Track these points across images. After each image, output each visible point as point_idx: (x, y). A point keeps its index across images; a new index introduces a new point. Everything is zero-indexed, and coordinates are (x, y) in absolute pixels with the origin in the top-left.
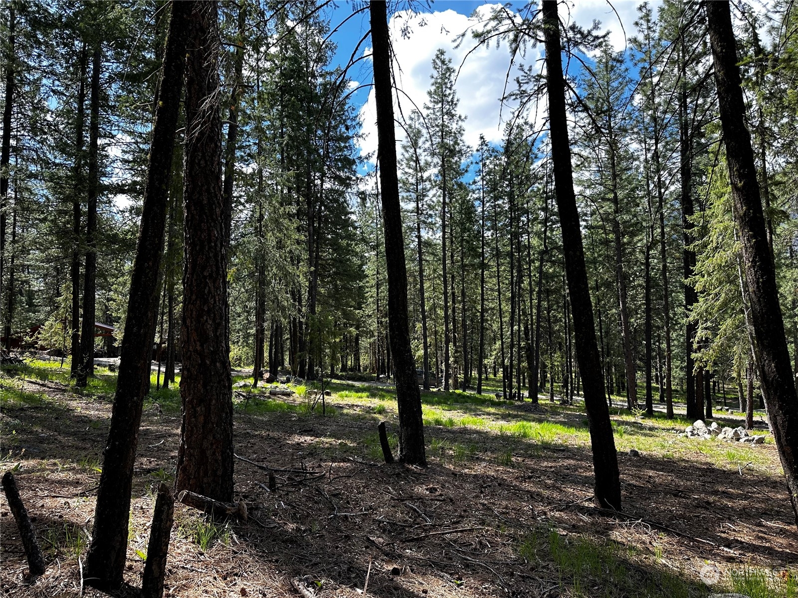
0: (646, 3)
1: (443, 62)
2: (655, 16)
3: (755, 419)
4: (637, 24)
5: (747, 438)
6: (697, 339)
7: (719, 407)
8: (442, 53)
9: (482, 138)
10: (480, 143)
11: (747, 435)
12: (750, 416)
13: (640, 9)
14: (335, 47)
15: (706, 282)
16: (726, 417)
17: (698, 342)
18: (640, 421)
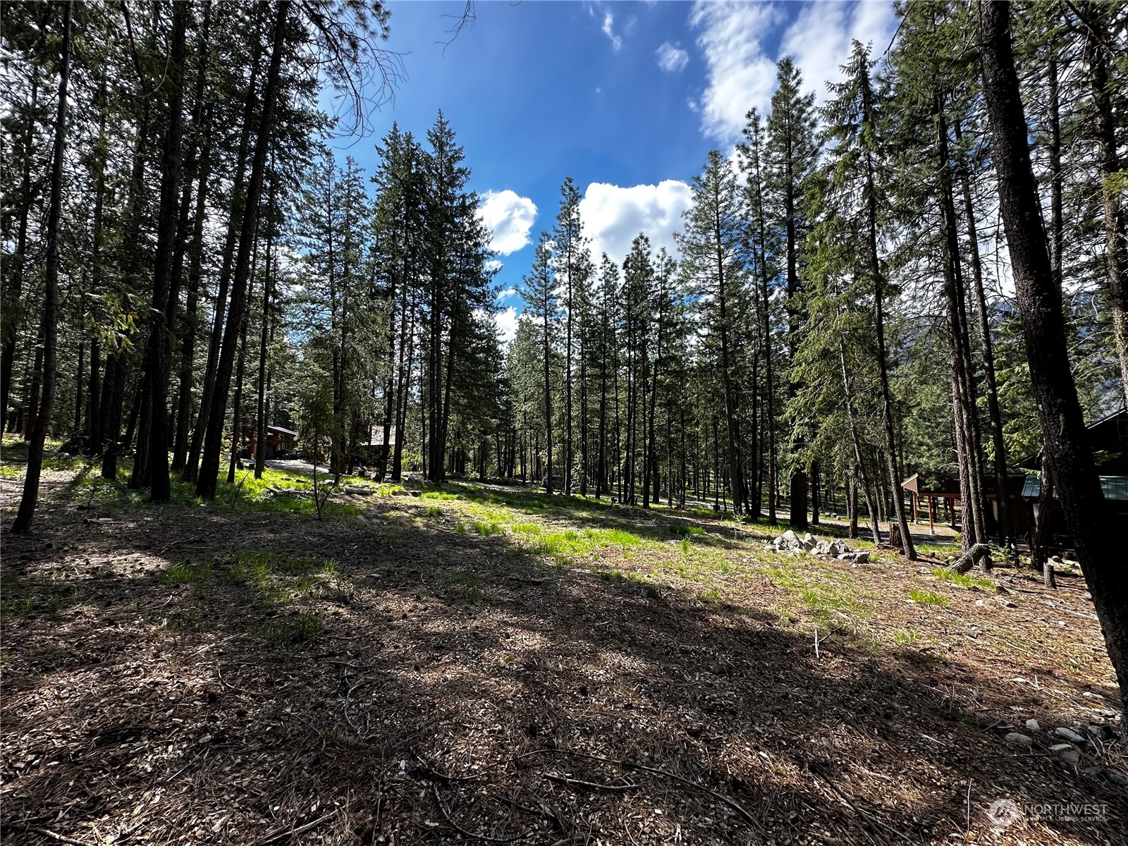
0: (754, 109)
1: (571, 189)
2: (763, 124)
3: (860, 525)
4: (745, 131)
5: (846, 554)
6: (793, 437)
7: (827, 514)
8: (570, 181)
9: (604, 256)
10: (603, 261)
11: (847, 550)
12: (855, 523)
13: (749, 116)
14: (469, 173)
15: (804, 371)
16: (834, 523)
17: (794, 441)
18: (740, 527)
